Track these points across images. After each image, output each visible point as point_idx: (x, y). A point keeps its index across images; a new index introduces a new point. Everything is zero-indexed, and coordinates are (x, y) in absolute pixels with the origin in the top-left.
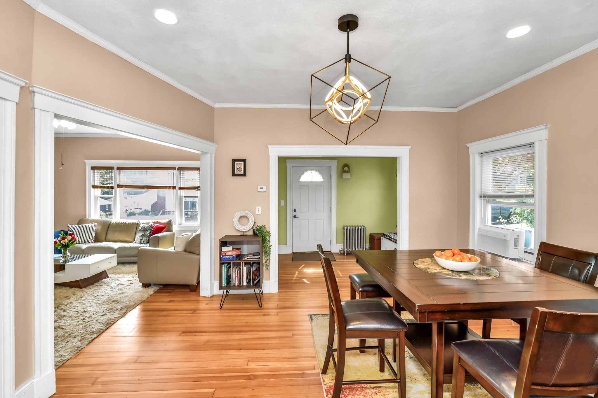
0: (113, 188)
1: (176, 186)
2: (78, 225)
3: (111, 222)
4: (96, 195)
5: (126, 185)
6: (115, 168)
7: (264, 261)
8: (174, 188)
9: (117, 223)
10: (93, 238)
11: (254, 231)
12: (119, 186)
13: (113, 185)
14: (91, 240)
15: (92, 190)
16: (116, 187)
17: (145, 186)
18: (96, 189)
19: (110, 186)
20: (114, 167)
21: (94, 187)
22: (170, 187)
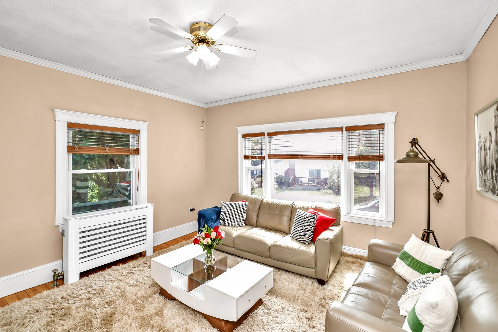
0: (263, 158)
1: (342, 156)
2: (230, 203)
3: (262, 201)
4: (247, 167)
5: (278, 155)
6: (266, 134)
8: (340, 157)
9: (269, 203)
10: (245, 221)
12: (271, 156)
13: (264, 155)
14: (242, 223)
15: (244, 160)
16: (266, 157)
17: (300, 156)
18: (247, 160)
19: (261, 155)
20: (264, 133)
21: (246, 157)
22: (334, 156)
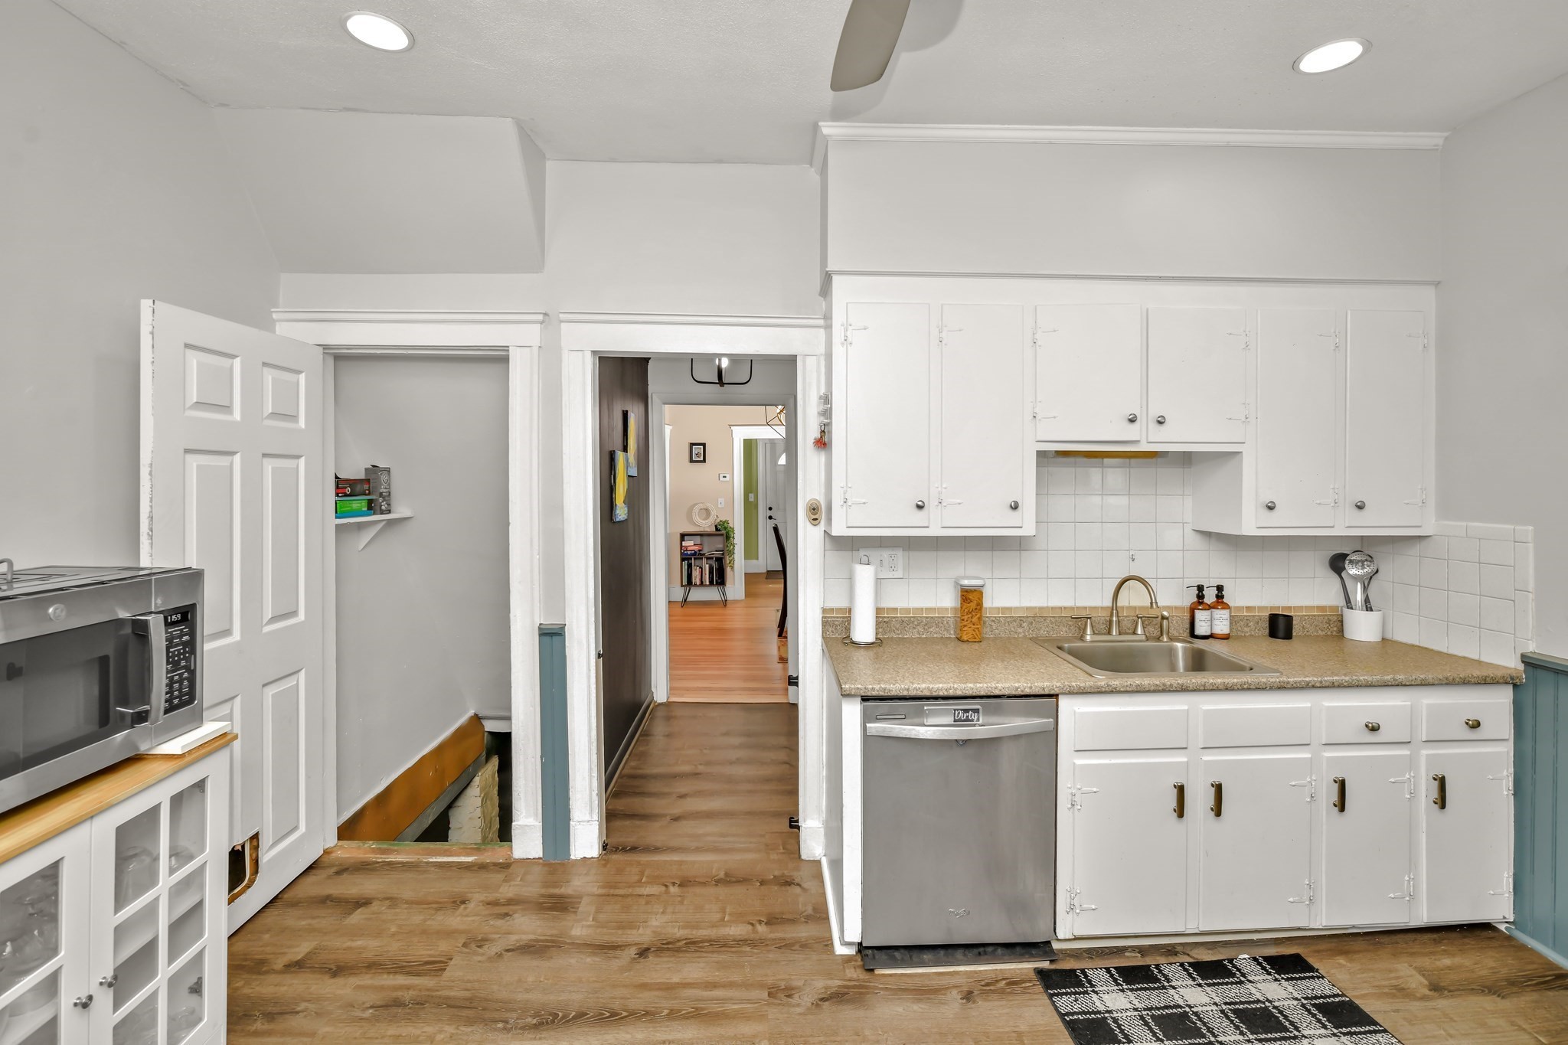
7: (728, 562)
11: (716, 526)
